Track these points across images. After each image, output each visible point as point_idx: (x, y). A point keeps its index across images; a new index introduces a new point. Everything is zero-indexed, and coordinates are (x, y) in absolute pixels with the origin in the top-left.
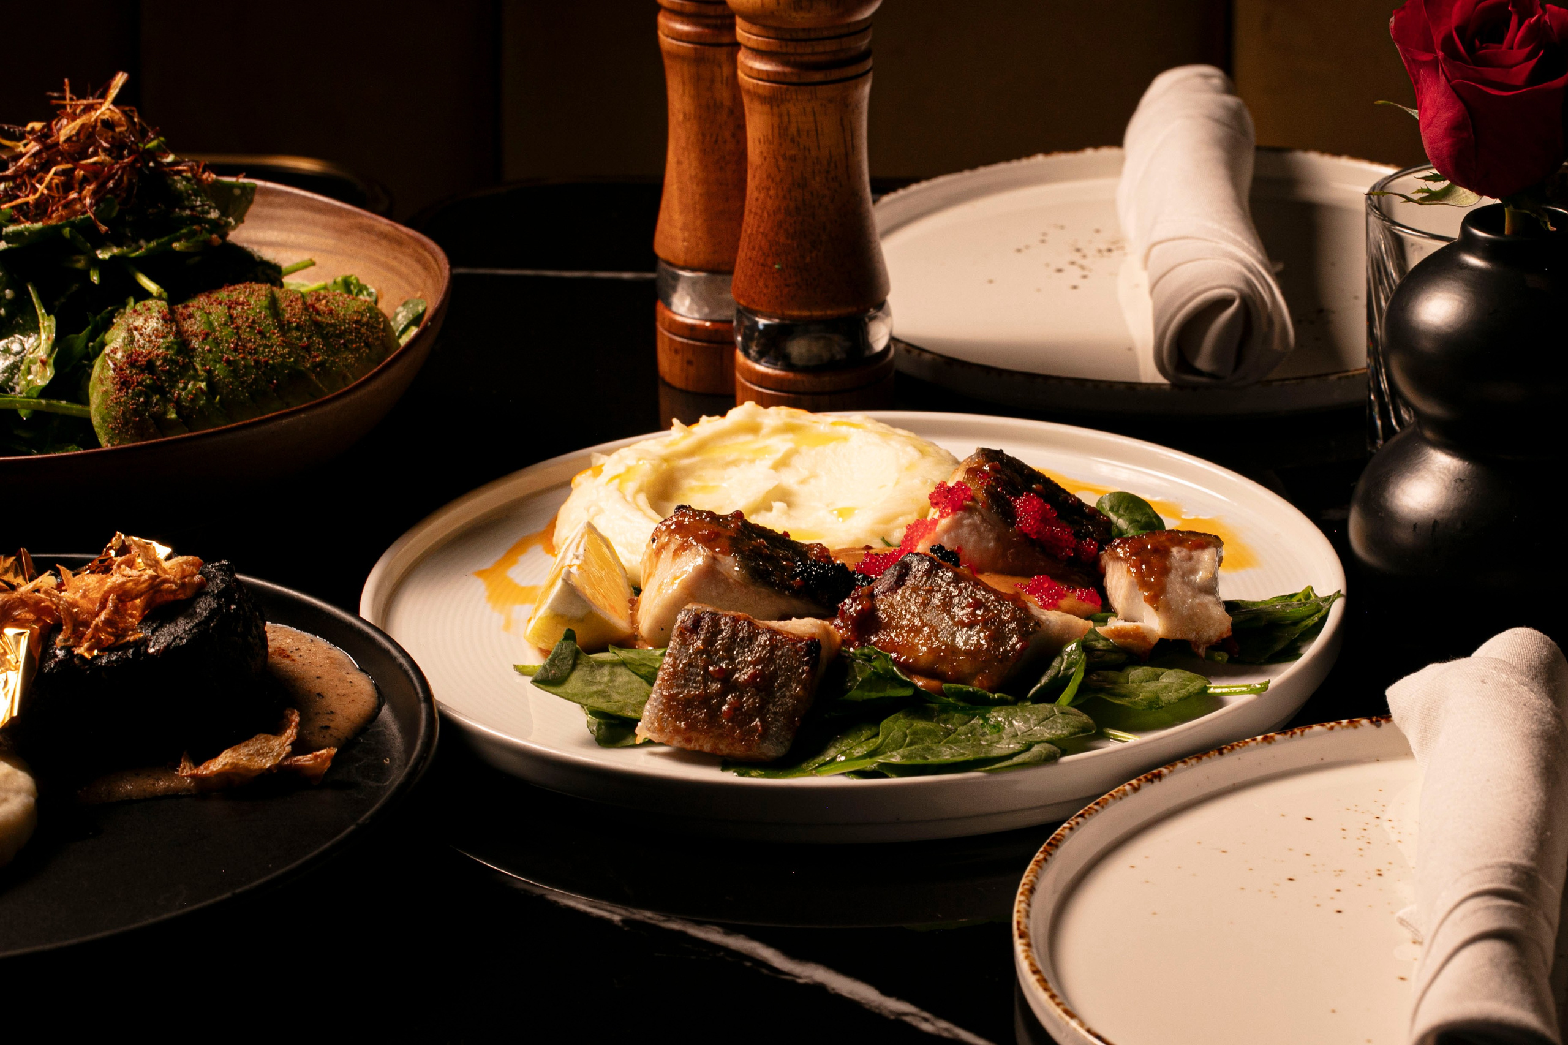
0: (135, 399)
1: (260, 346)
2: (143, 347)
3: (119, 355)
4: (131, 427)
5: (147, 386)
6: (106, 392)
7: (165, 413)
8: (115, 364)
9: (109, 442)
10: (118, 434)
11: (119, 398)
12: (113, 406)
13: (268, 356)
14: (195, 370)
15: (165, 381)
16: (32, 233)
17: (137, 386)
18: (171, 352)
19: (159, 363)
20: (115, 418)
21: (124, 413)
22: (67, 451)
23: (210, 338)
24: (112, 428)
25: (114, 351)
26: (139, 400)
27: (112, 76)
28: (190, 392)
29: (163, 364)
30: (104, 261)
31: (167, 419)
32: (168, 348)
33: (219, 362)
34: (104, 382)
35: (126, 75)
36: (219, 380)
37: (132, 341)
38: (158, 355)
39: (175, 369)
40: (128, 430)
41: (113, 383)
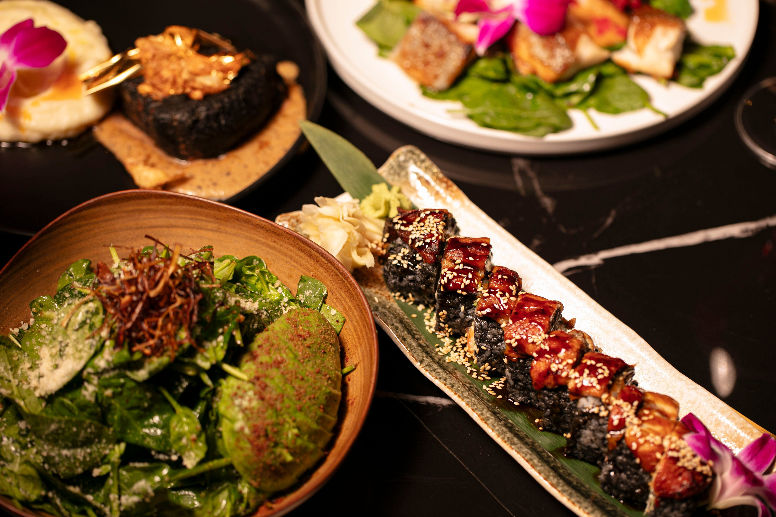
2: (258, 422)
3: (247, 431)
6: (248, 455)
7: (286, 458)
10: (259, 476)
11: (259, 459)
12: (254, 463)
13: (313, 393)
14: (288, 423)
15: (277, 438)
17: (267, 449)
18: (273, 419)
20: (257, 469)
23: (285, 399)
25: (242, 429)
26: (271, 457)
28: (292, 439)
29: (271, 428)
31: (288, 462)
33: (297, 412)
34: (244, 450)
36: (301, 424)
37: (248, 420)
39: (280, 428)
40: (267, 474)
41: (252, 451)
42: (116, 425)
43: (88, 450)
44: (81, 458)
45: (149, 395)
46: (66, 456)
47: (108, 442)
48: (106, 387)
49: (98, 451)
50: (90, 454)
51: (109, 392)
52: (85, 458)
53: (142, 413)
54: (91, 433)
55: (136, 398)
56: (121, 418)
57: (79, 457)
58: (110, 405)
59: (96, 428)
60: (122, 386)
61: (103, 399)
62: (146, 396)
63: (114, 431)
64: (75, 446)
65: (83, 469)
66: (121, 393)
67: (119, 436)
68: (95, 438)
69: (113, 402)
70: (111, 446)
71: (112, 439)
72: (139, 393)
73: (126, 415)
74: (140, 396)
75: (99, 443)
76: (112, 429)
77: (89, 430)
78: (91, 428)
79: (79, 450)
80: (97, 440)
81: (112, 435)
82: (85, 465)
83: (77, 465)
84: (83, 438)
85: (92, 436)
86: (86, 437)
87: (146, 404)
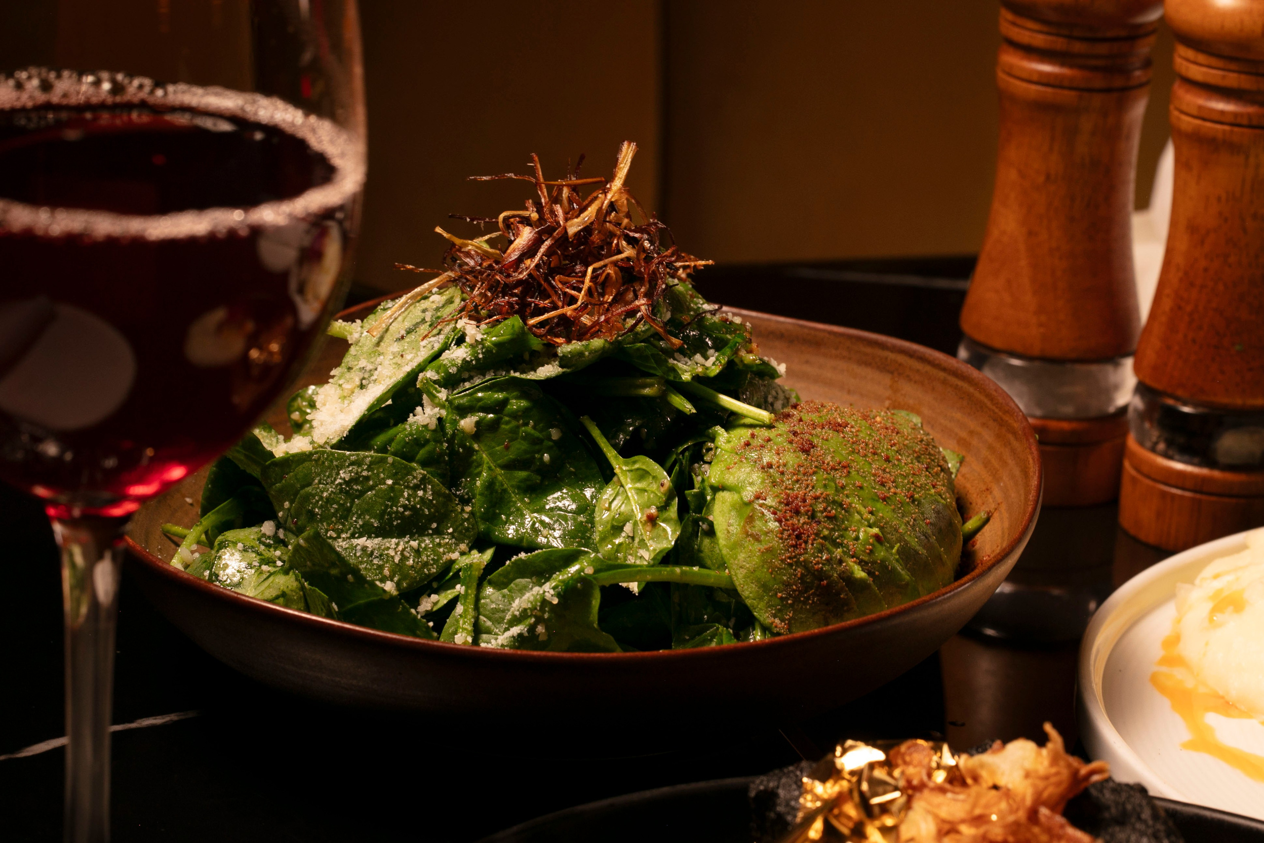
0: (818, 556)
1: (896, 476)
2: (792, 489)
3: (770, 500)
4: (812, 594)
5: (824, 538)
6: (769, 550)
7: (854, 571)
8: (774, 513)
9: (775, 616)
10: (792, 605)
11: (795, 557)
12: (784, 569)
13: (910, 488)
14: (859, 513)
16: (593, 352)
17: (814, 539)
18: (831, 491)
19: (820, 507)
20: (787, 585)
21: (803, 577)
24: (781, 598)
26: (821, 558)
27: (618, 150)
28: (867, 542)
29: (825, 509)
31: (858, 581)
32: (825, 486)
33: (877, 501)
34: (762, 537)
35: (633, 146)
36: (886, 523)
37: (774, 484)
38: (816, 498)
39: (840, 513)
40: (808, 598)
41: (781, 538)
43: (415, 544)
44: (396, 560)
45: (555, 434)
46: (364, 549)
47: (458, 537)
48: (463, 411)
49: (434, 550)
50: (418, 552)
51: (468, 423)
52: (404, 558)
53: (537, 479)
54: (422, 502)
55: (527, 437)
56: (490, 485)
57: (392, 552)
58: (470, 451)
59: (436, 494)
60: (499, 407)
61: (454, 435)
62: (549, 437)
63: (472, 513)
64: (384, 532)
65: (398, 584)
66: (494, 426)
67: (482, 527)
68: (431, 519)
69: (476, 446)
70: (463, 547)
71: (467, 529)
72: (534, 427)
73: (500, 478)
74: (537, 434)
75: (438, 532)
76: (468, 509)
77: (420, 493)
78: (425, 490)
79: (394, 540)
80: (434, 525)
81: (467, 520)
82: (404, 577)
83: (386, 572)
84: (405, 507)
85: (427, 512)
86: (413, 508)
87: (546, 457)
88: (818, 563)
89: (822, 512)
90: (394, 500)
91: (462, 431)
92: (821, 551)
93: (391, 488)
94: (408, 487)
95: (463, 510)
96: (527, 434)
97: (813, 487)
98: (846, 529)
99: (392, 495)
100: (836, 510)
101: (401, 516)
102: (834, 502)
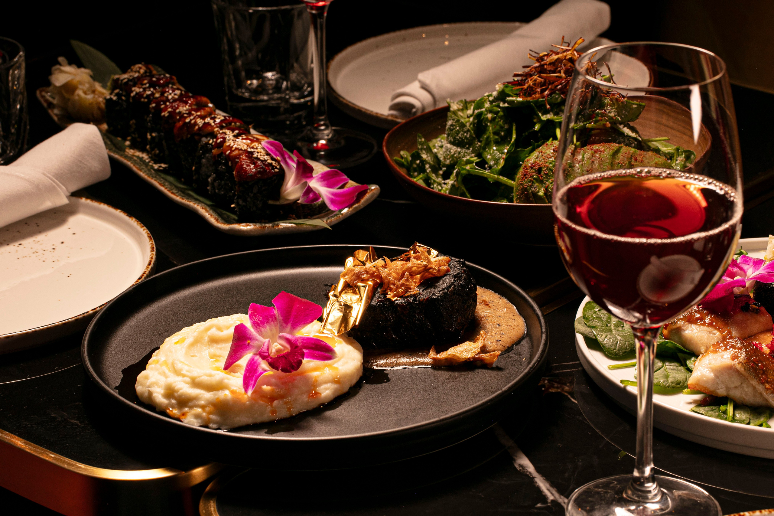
4: (524, 196)
5: (534, 179)
7: (538, 192)
9: (516, 200)
15: (545, 178)
16: (519, 102)
17: (530, 178)
18: (551, 165)
19: (544, 169)
20: (519, 190)
21: (522, 189)
22: (501, 202)
24: (517, 194)
29: (546, 170)
30: (544, 121)
31: (538, 195)
32: (550, 163)
38: (545, 166)
41: (521, 175)
42: (483, 142)
43: (459, 150)
44: (452, 154)
47: (473, 152)
48: (490, 112)
49: (464, 154)
50: (459, 153)
51: (490, 116)
52: (455, 154)
53: (500, 140)
54: (466, 137)
56: (488, 138)
57: (452, 151)
58: (487, 125)
59: (471, 136)
60: (497, 113)
61: (483, 119)
62: (505, 127)
64: (454, 142)
65: (450, 161)
66: (494, 119)
67: (481, 151)
68: (467, 143)
69: (489, 124)
70: (473, 155)
71: (476, 150)
72: (503, 123)
73: (491, 136)
74: (502, 125)
75: (468, 148)
76: (479, 144)
77: (465, 134)
78: (467, 134)
79: (455, 147)
80: (467, 146)
81: (477, 147)
82: (453, 160)
83: (449, 157)
84: (460, 137)
85: (466, 141)
86: (462, 139)
87: (503, 134)
88: (526, 185)
89: (544, 171)
90: (458, 134)
91: (487, 118)
92: (530, 182)
93: (458, 130)
94: (463, 131)
95: (477, 144)
96: (500, 124)
97: (546, 162)
98: (549, 179)
99: (458, 132)
100: (549, 172)
101: (458, 140)
102: (550, 169)
